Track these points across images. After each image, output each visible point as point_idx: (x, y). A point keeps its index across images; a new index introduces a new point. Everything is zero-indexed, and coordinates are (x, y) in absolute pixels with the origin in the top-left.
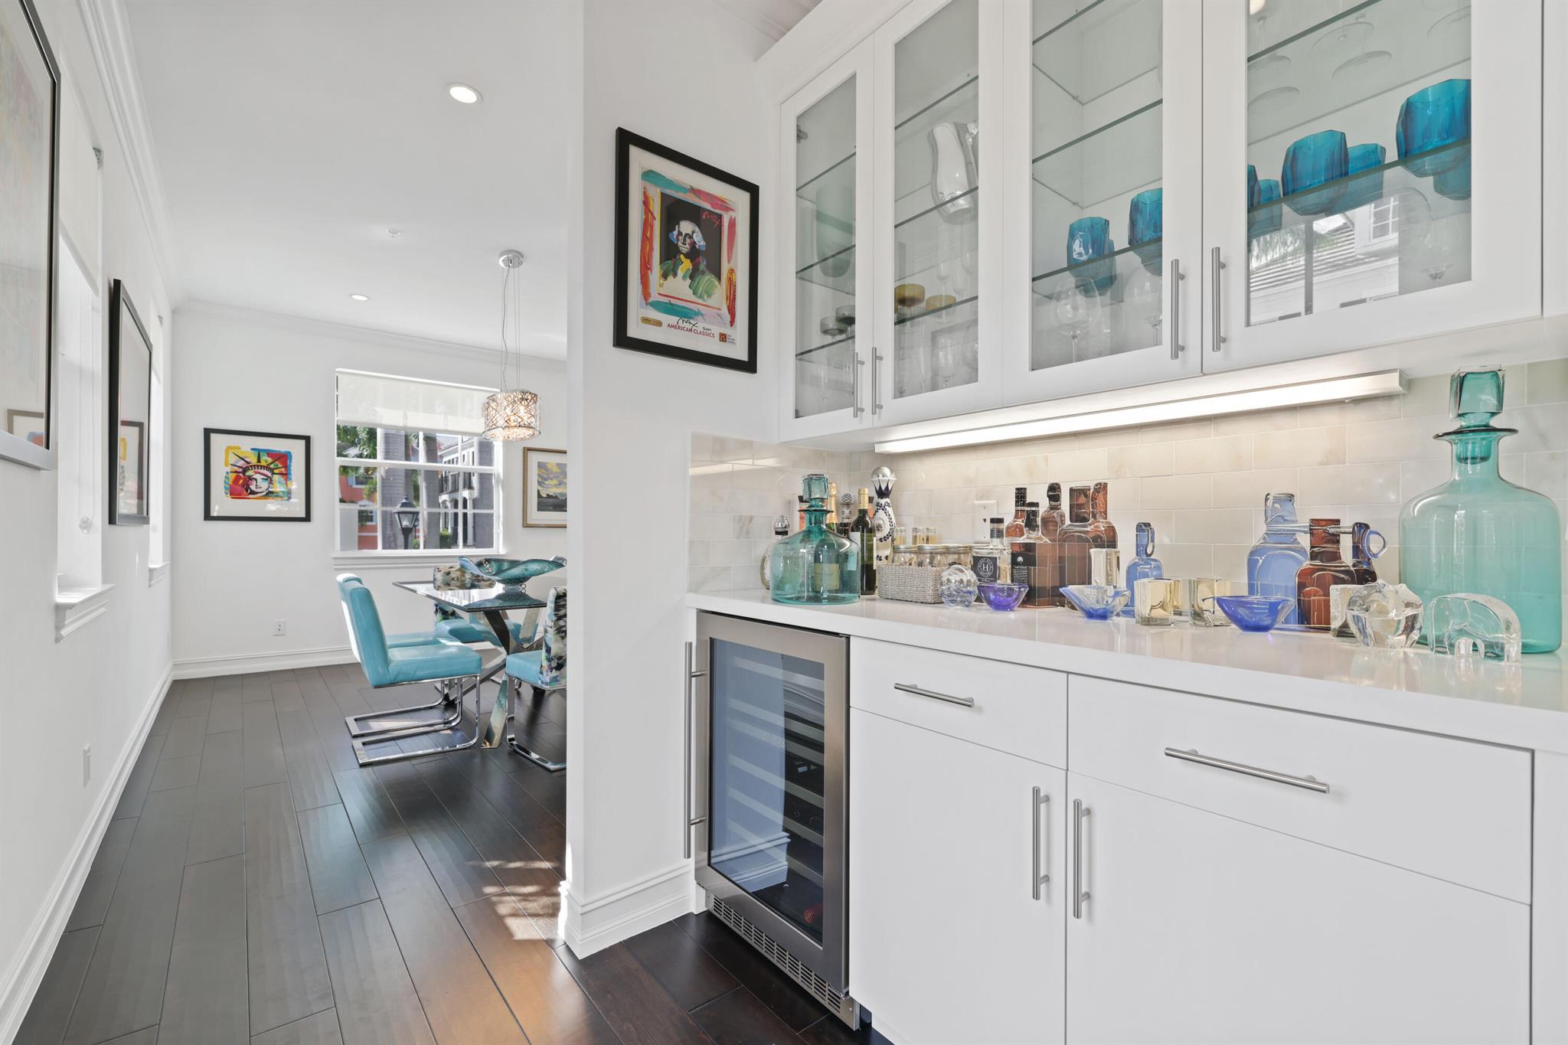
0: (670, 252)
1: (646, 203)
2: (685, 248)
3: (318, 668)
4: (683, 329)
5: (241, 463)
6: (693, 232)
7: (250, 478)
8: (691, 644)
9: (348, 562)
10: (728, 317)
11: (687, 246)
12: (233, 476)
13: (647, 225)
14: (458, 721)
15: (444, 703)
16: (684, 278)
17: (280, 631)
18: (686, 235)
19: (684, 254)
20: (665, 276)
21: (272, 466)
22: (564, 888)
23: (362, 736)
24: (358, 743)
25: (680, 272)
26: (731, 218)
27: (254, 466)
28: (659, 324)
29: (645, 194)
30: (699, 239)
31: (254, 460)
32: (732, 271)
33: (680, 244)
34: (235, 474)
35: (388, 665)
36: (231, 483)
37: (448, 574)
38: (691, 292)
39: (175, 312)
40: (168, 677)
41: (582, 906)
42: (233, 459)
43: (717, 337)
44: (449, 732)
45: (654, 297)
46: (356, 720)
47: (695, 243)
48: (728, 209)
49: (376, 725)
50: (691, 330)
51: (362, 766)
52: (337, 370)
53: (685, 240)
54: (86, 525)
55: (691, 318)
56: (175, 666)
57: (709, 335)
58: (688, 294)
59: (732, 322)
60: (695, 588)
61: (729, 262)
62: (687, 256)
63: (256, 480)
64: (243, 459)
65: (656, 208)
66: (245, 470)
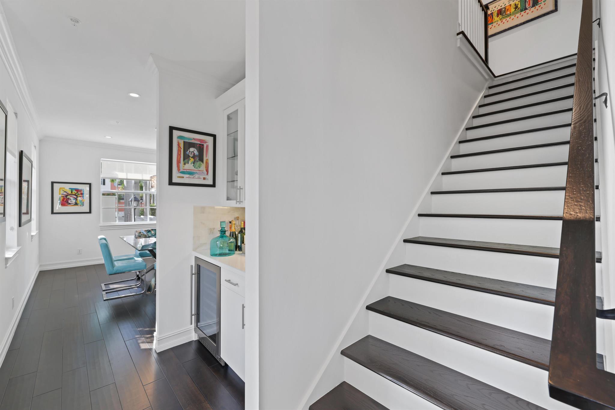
0: (186, 157)
1: (179, 145)
2: (191, 156)
3: (94, 265)
4: (191, 178)
5: (65, 193)
6: (194, 151)
7: (69, 199)
8: (192, 266)
9: (105, 227)
10: (206, 173)
11: (192, 155)
12: (62, 198)
13: (179, 151)
14: (140, 284)
15: (137, 278)
16: (191, 164)
17: (80, 252)
18: (192, 152)
19: (191, 157)
20: (185, 164)
21: (77, 194)
22: (155, 334)
23: (106, 290)
24: (104, 293)
25: (190, 162)
26: (207, 145)
27: (70, 194)
28: (183, 177)
29: (178, 143)
30: (196, 152)
31: (70, 193)
32: (207, 160)
33: (190, 154)
34: (63, 197)
35: (114, 267)
36: (61, 201)
37: (140, 233)
38: (194, 167)
39: (40, 141)
40: (38, 271)
41: (158, 338)
42: (62, 192)
43: (202, 179)
44: (136, 288)
45: (181, 170)
46: (105, 285)
47: (195, 153)
48: (206, 142)
49: (112, 286)
50: (193, 178)
51: (104, 300)
52: (101, 159)
53: (191, 153)
54: (12, 229)
55: (194, 174)
56: (41, 266)
57: (200, 178)
58: (193, 168)
59: (207, 174)
60: (195, 250)
61: (206, 157)
62: (192, 157)
63: (71, 199)
64: (66, 192)
65: (182, 146)
66: (67, 196)
